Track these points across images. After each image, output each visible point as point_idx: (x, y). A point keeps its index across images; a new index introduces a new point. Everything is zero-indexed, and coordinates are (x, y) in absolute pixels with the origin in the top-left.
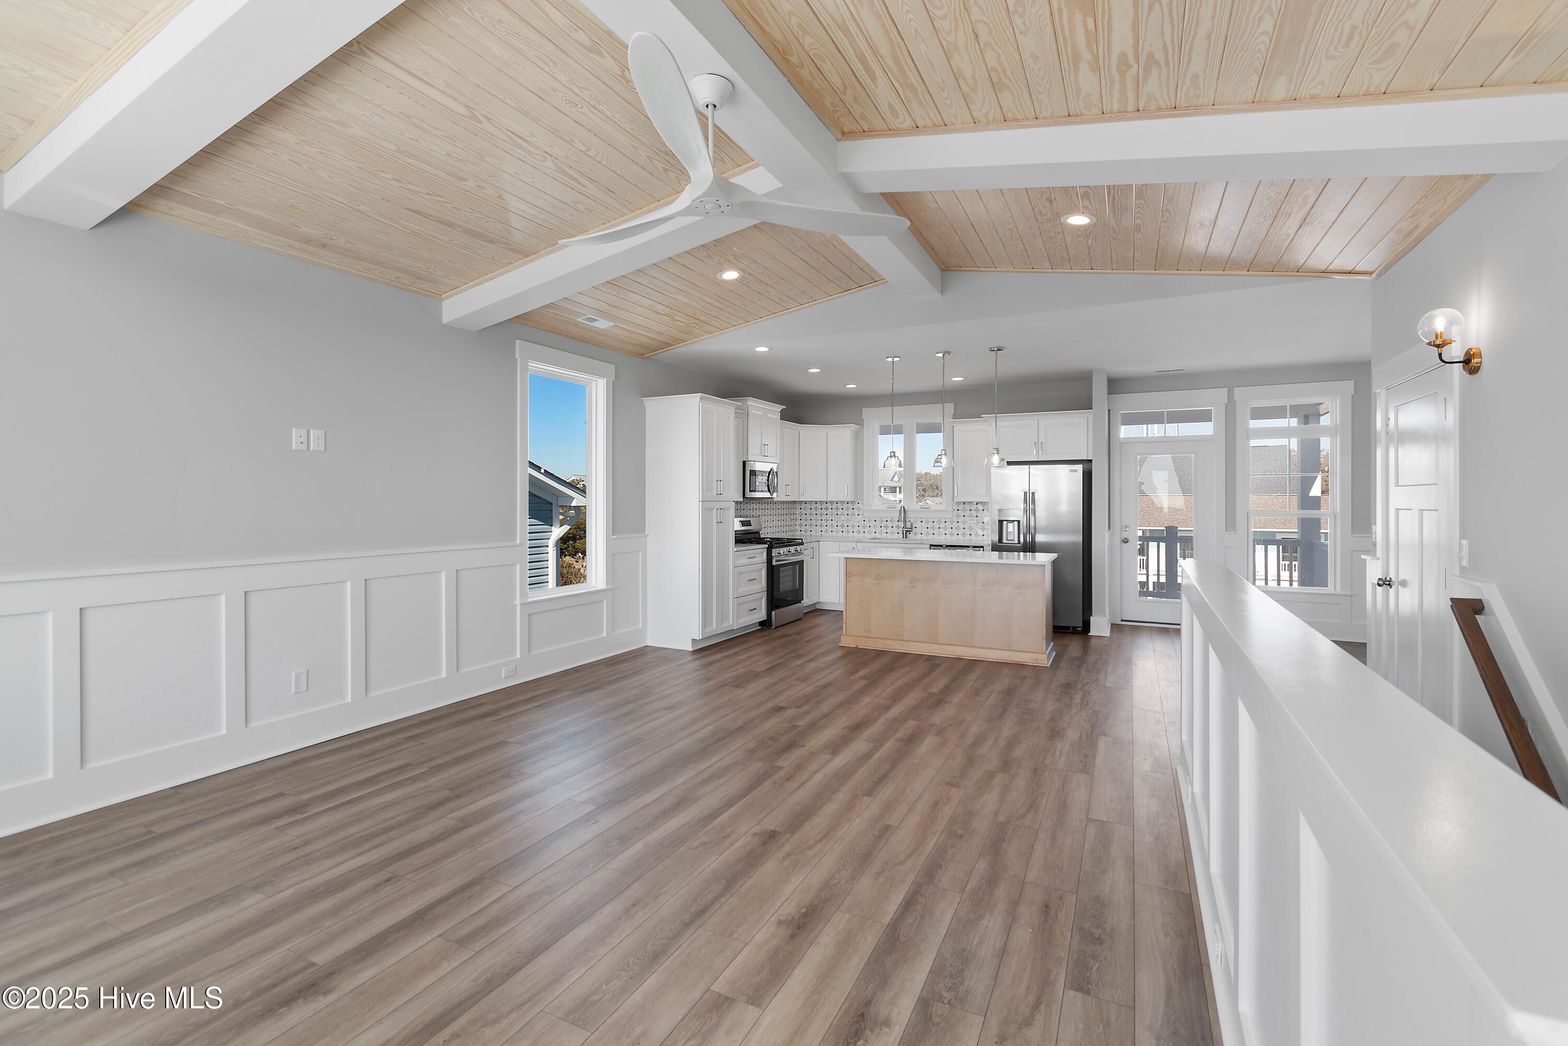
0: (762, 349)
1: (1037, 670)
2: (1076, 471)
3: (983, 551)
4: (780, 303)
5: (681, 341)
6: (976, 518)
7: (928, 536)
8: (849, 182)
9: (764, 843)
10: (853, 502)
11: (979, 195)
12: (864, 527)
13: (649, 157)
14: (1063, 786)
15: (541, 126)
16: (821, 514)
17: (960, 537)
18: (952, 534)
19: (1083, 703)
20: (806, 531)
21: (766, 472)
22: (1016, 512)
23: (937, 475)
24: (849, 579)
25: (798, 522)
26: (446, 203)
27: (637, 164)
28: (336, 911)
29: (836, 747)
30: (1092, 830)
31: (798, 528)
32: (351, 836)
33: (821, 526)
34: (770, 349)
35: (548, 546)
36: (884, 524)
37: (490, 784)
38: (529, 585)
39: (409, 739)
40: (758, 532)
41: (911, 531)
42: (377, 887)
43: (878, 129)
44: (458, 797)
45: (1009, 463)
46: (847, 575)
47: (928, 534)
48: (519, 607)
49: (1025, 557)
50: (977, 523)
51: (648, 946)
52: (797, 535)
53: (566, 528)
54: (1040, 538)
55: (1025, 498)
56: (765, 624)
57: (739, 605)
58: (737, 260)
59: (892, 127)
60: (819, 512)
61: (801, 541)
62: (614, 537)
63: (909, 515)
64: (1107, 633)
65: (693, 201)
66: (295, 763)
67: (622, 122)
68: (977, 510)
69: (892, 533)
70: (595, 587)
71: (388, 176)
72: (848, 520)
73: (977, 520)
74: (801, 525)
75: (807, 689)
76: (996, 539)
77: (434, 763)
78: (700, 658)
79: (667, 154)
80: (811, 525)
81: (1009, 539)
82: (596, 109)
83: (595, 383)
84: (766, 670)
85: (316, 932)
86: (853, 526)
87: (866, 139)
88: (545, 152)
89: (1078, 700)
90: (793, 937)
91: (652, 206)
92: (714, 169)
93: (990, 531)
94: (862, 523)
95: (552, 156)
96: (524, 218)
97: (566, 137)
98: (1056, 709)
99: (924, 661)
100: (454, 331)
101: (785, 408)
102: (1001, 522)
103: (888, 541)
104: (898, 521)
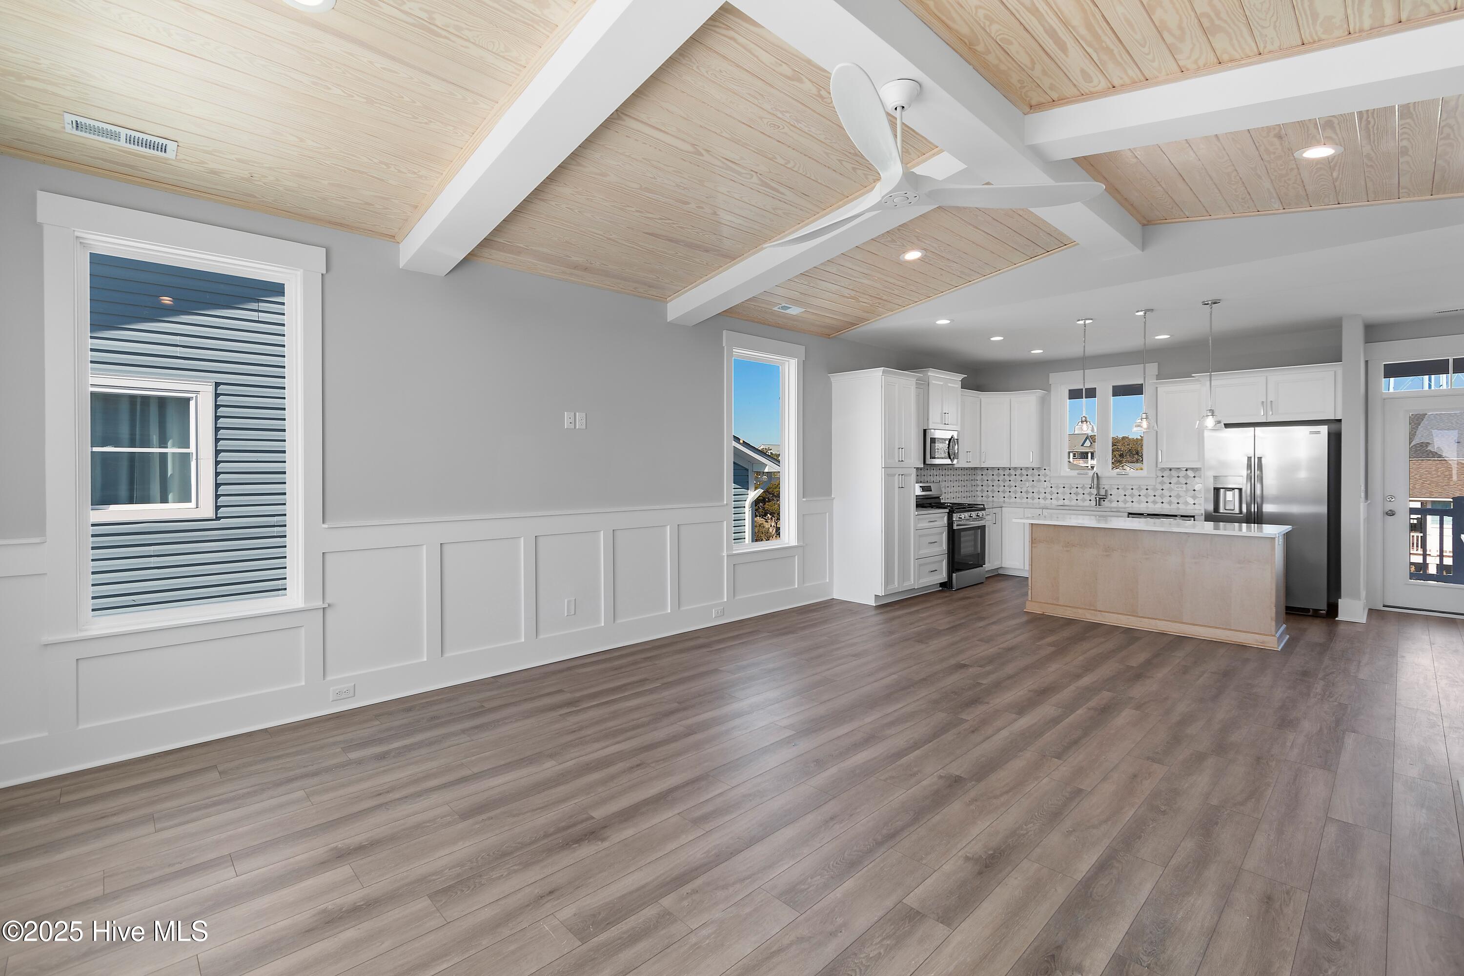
0: (943, 322)
1: (1263, 653)
2: (1318, 432)
3: (1194, 520)
4: (963, 276)
5: (864, 320)
6: (1185, 486)
7: (1125, 504)
8: (1037, 154)
9: (950, 786)
10: (1039, 469)
11: (1189, 143)
12: (1051, 493)
13: (839, 160)
14: (1295, 780)
15: (749, 149)
16: (1004, 481)
17: (1166, 506)
18: (1155, 502)
19: (1325, 693)
20: (988, 497)
21: (945, 440)
22: (1238, 478)
23: (1137, 439)
24: (1035, 545)
25: (979, 488)
26: (674, 224)
27: (829, 167)
28: (604, 782)
29: (1021, 709)
30: (1332, 831)
31: (979, 494)
32: (610, 728)
33: (1004, 492)
34: (952, 321)
35: (745, 507)
36: (1074, 490)
37: (708, 702)
38: (734, 539)
39: (646, 659)
40: (939, 497)
41: (1105, 498)
42: (631, 769)
43: (1069, 96)
44: (685, 709)
45: (1227, 426)
46: (1033, 541)
47: (1125, 502)
48: (726, 557)
49: (1249, 529)
50: (1187, 490)
51: (846, 855)
52: (979, 500)
53: (760, 491)
54: (1269, 508)
55: (1249, 463)
56: (946, 586)
57: (920, 565)
58: (919, 240)
59: (1084, 91)
60: (1002, 477)
61: (983, 506)
62: (804, 499)
63: (1103, 482)
64: (1363, 619)
65: (883, 197)
66: (569, 669)
67: (816, 134)
68: (1186, 477)
69: (1084, 500)
70: (788, 543)
71: (633, 209)
72: (1033, 486)
73: (1186, 488)
74: (982, 491)
75: (991, 650)
76: (1211, 507)
77: (665, 680)
78: (881, 613)
79: (856, 155)
80: (993, 491)
81: (1227, 508)
82: (795, 127)
83: (787, 363)
84: (947, 629)
85: (592, 795)
86: (1039, 493)
87: (1056, 108)
88: (752, 170)
89: (1319, 690)
90: (980, 873)
91: (841, 203)
92: (903, 165)
93: (1203, 499)
94: (1048, 490)
95: (757, 173)
96: (732, 227)
97: (769, 155)
98: (1287, 697)
99: (1120, 633)
100: (676, 327)
101: (966, 377)
102: (1217, 490)
103: (1078, 508)
104: (1090, 488)
